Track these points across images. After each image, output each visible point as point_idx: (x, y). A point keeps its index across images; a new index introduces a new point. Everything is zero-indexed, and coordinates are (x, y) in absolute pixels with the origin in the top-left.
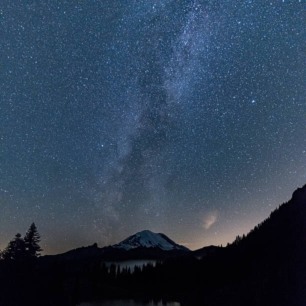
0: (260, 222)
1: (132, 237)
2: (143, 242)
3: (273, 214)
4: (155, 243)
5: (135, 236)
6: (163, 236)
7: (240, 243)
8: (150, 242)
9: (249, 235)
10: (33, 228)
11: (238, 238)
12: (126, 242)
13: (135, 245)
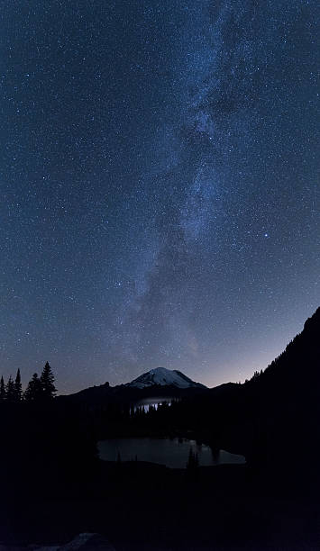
0: (277, 357)
1: (145, 375)
2: (158, 380)
3: (288, 347)
4: (170, 380)
5: (148, 373)
6: (179, 373)
7: (258, 378)
8: (164, 380)
9: (267, 370)
10: (47, 367)
11: (256, 374)
12: (139, 380)
13: (149, 383)
